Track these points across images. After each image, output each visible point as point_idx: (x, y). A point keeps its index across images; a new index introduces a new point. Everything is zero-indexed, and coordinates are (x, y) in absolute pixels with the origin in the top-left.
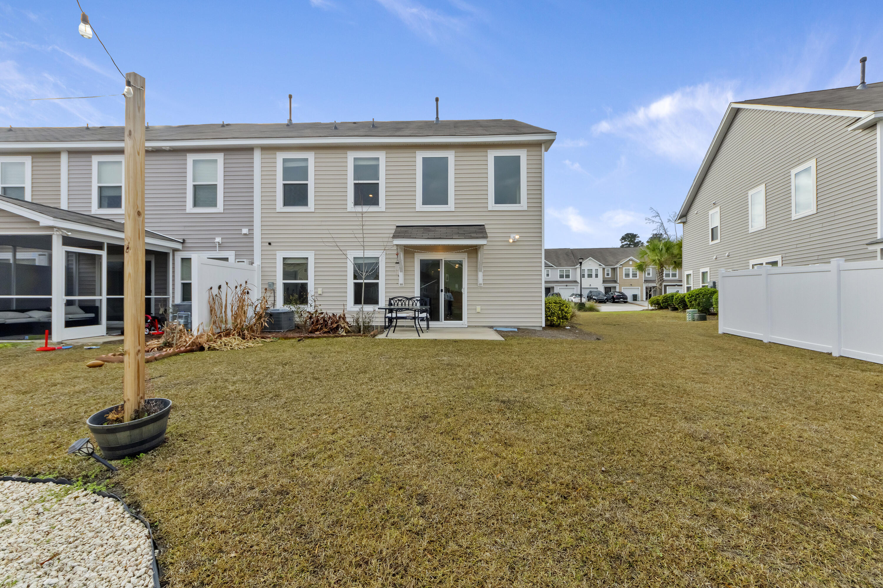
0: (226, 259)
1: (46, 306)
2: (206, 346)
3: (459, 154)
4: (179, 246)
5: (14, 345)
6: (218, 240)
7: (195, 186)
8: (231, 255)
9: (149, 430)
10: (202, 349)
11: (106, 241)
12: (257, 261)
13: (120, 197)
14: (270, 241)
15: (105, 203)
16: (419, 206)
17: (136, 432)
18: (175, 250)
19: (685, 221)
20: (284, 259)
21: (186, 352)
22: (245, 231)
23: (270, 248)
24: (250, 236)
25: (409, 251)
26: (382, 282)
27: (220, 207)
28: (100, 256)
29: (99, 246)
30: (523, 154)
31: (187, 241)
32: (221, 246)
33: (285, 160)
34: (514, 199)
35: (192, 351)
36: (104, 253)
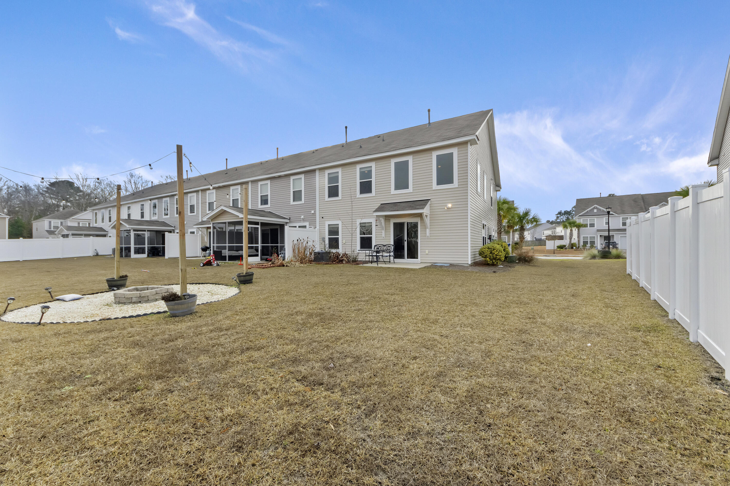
0: (305, 227)
1: (241, 248)
2: (285, 265)
3: (415, 157)
4: (288, 221)
5: (233, 263)
6: (302, 217)
7: (294, 192)
8: (307, 224)
9: (248, 278)
10: (284, 266)
11: (260, 221)
12: (318, 227)
13: (267, 200)
14: (322, 216)
15: (263, 203)
16: (393, 191)
17: (245, 277)
18: (287, 223)
19: (718, 163)
20: (329, 225)
21: (278, 266)
22: (313, 212)
23: (323, 220)
24: (314, 214)
25: (387, 218)
26: (373, 236)
27: (303, 201)
28: (258, 228)
29: (257, 223)
30: (455, 151)
31: (291, 218)
32: (304, 220)
33: (329, 174)
34: (451, 181)
35: (280, 266)
36: (259, 226)
